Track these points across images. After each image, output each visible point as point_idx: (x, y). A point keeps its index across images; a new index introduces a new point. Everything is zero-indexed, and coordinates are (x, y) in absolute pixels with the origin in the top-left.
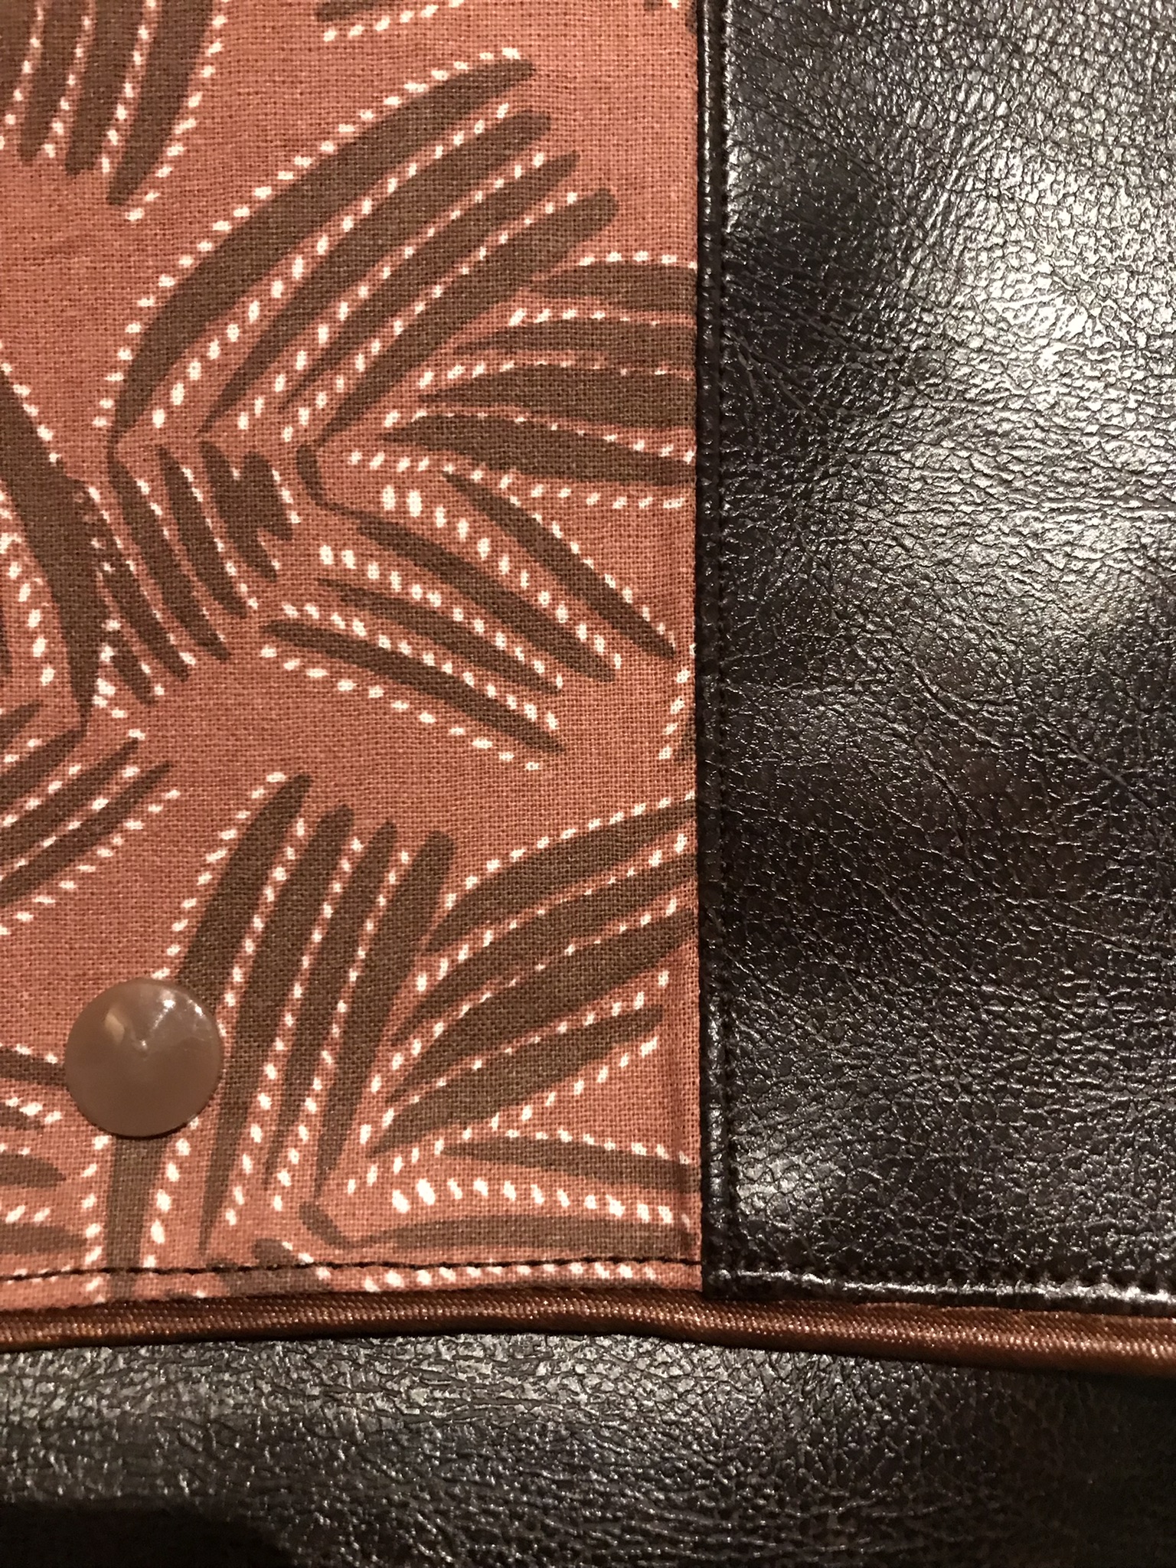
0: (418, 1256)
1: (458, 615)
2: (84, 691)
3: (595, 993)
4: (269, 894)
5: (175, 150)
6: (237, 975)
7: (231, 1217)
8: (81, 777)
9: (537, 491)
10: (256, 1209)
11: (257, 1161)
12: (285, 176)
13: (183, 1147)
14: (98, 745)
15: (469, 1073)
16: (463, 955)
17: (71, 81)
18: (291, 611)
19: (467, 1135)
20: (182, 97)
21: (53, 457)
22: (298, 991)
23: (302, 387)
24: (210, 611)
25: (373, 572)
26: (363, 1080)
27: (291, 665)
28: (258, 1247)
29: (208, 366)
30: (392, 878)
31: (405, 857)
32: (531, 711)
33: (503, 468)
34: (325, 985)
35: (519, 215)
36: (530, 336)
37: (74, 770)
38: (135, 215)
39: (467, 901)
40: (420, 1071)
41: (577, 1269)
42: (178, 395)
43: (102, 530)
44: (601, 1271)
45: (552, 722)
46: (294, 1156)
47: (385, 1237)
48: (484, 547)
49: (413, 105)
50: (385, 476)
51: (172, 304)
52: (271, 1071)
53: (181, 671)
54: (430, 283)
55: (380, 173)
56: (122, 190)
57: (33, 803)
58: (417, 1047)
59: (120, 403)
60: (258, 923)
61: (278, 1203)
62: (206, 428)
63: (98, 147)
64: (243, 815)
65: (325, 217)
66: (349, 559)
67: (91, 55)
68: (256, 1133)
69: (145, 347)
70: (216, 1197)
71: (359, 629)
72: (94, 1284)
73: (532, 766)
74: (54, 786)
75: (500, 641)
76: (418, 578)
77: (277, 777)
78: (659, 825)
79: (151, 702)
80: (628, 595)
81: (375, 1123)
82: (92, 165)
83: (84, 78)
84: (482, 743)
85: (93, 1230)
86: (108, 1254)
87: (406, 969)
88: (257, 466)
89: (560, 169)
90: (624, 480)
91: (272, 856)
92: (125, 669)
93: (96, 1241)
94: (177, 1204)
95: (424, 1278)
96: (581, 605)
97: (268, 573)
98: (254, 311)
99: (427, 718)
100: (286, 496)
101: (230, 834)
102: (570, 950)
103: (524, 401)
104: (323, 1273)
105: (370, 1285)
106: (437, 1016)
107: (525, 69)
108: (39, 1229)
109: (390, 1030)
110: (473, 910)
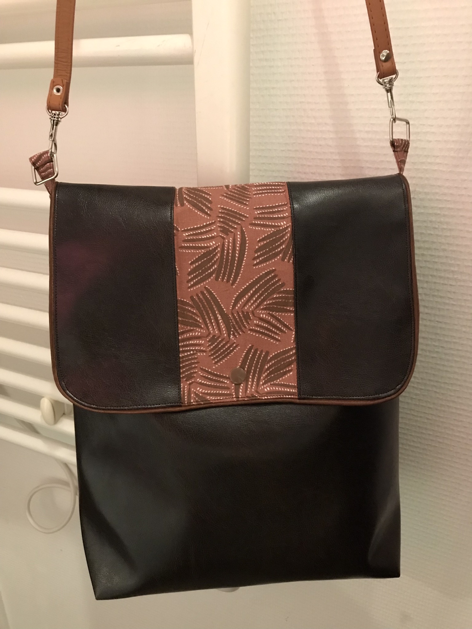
0: (268, 395)
1: (269, 327)
2: (229, 337)
3: (285, 368)
4: (250, 358)
5: (238, 280)
6: (246, 366)
7: (248, 392)
8: (229, 346)
9: (277, 314)
10: (251, 391)
11: (250, 386)
12: (250, 282)
13: (242, 385)
14: (231, 342)
15: (272, 376)
16: (271, 364)
17: (227, 273)
18: (251, 328)
19: (272, 383)
20: (239, 275)
21: (226, 312)
22: (253, 368)
23: (252, 304)
24: (243, 328)
25: (260, 323)
26: (261, 377)
27: (251, 333)
28: (252, 395)
29: (242, 302)
30: (263, 356)
31: (264, 353)
32: (277, 337)
33: (274, 312)
34: (256, 367)
35: (275, 285)
36: (276, 298)
38: (234, 287)
40: (266, 376)
41: (285, 396)
42: (239, 305)
43: (231, 320)
44: (287, 396)
45: (279, 338)
46: (254, 385)
47: (265, 393)
48: (272, 320)
49: (263, 274)
50: (261, 313)
51: (238, 296)
52: (251, 377)
53: (240, 334)
54: (265, 293)
55: (260, 282)
56: (233, 284)
57: (224, 349)
58: (266, 374)
59: (233, 306)
60: (249, 361)
61: (253, 390)
62: (242, 309)
63: (230, 280)
64: (247, 349)
65: (254, 286)
66: (257, 322)
67: (229, 270)
68: (250, 383)
69: (235, 300)
70: (246, 390)
71: (259, 329)
72: (235, 399)
73: (277, 343)
74: (227, 347)
75: (273, 330)
76: (265, 324)
77: (250, 345)
78: (291, 350)
79: (237, 338)
80: (287, 324)
81: (262, 382)
82: (229, 282)
84: (272, 341)
85: (234, 394)
86: (236, 396)
87: (264, 366)
88: (247, 313)
89: (279, 280)
90: (287, 312)
91: (250, 354)
92: (234, 334)
93: (234, 395)
94: (242, 391)
95: (269, 397)
96: (282, 325)
97: (249, 324)
98: (247, 296)
99: (266, 338)
100: (251, 316)
101: (245, 352)
102: (282, 363)
103: (276, 305)
104: (258, 397)
105: (263, 398)
106: (268, 370)
107: (275, 270)
108: (228, 394)
109: (263, 372)
110: (272, 359)
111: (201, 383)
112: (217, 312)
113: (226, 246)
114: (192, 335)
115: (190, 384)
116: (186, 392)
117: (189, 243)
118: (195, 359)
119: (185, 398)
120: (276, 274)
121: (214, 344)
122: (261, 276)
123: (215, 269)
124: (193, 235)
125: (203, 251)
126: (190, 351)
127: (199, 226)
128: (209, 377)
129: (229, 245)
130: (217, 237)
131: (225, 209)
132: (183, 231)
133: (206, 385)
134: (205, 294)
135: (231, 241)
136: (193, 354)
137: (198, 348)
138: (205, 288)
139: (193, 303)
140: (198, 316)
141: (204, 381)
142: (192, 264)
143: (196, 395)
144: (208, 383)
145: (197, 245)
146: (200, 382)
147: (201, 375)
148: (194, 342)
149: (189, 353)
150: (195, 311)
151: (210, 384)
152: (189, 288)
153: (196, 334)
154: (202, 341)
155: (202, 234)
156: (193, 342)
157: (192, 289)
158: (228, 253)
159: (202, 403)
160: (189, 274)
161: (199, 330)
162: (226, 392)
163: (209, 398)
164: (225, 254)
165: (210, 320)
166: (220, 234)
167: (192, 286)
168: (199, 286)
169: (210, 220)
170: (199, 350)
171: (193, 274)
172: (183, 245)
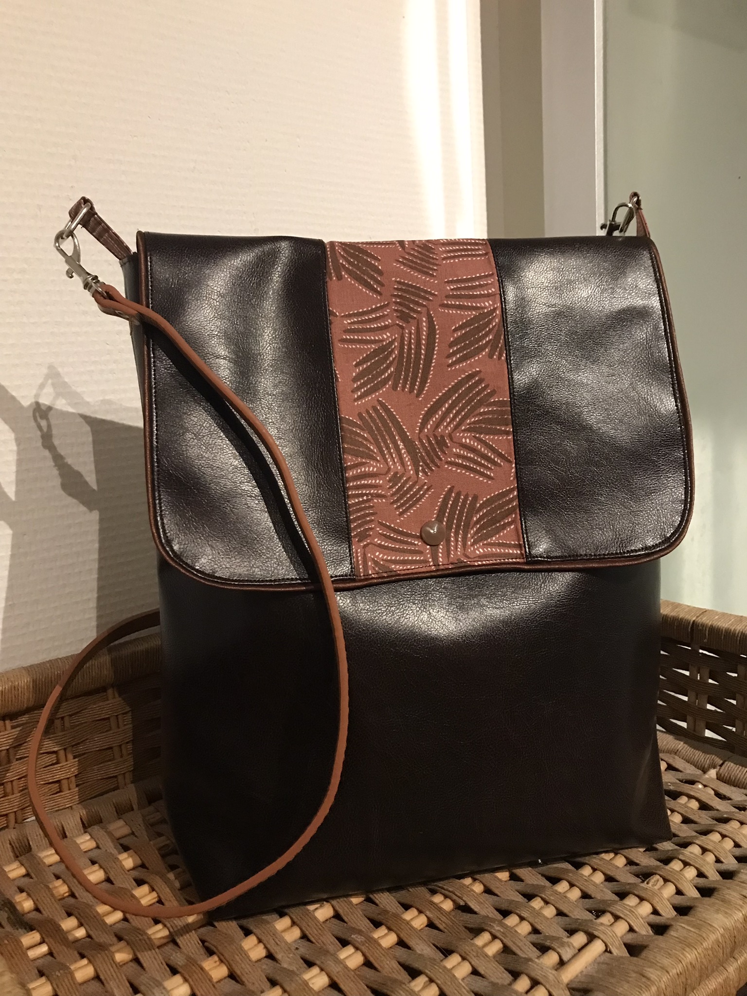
0: (482, 560)
1: (476, 458)
2: (417, 474)
3: (503, 519)
4: (449, 506)
5: (426, 389)
6: (445, 519)
7: (452, 556)
8: (419, 488)
9: (487, 437)
10: (455, 554)
11: (454, 548)
12: (444, 391)
13: (441, 547)
14: (420, 483)
15: (484, 533)
16: (481, 514)
17: (409, 379)
18: (449, 460)
19: (485, 542)
20: (427, 380)
21: (410, 437)
22: (455, 521)
23: (449, 424)
24: (436, 460)
25: (462, 452)
26: (467, 535)
27: (450, 468)
28: (457, 560)
29: (433, 421)
30: (468, 502)
31: (470, 498)
32: (489, 473)
33: (482, 434)
34: (459, 520)
35: (481, 394)
36: (484, 413)
37: (417, 487)
38: (420, 399)
39: (481, 505)
40: (476, 533)
41: (506, 560)
42: (429, 427)
43: (418, 449)
44: (510, 560)
45: (492, 475)
46: (459, 547)
47: (477, 557)
48: (479, 447)
49: (463, 379)
50: (463, 437)
51: (427, 412)
52: (453, 534)
53: (432, 470)
54: (467, 406)
55: (458, 390)
56: (418, 396)
57: (412, 493)
58: (475, 529)
59: (420, 428)
60: (448, 511)
62: (434, 431)
63: (414, 389)
64: (444, 493)
65: (450, 397)
66: (458, 450)
67: (412, 375)
68: (452, 544)
69: (423, 419)
70: (449, 554)
71: (460, 461)
72: (433, 567)
73: (489, 482)
74: (415, 490)
75: (483, 462)
76: (469, 453)
77: (449, 486)
78: (511, 491)
79: (428, 476)
80: (503, 453)
81: (471, 541)
82: (413, 392)
83: (411, 378)
84: (481, 479)
85: (430, 560)
86: (434, 563)
87: (472, 517)
88: (442, 437)
89: (486, 387)
90: (501, 434)
91: (449, 500)
92: (423, 471)
94: (442, 555)
95: (484, 562)
96: (496, 455)
97: (445, 453)
98: (440, 413)
99: (472, 475)
100: (447, 441)
101: (442, 496)
102: (498, 512)
103: (484, 423)
104: (468, 563)
105: (476, 564)
106: (478, 524)
107: (480, 371)
108: (423, 560)
109: (471, 527)
110: (482, 507)
111: (380, 546)
112: (397, 438)
113: (406, 338)
114: (365, 471)
115: (365, 546)
116: (360, 558)
117: (354, 334)
118: (370, 507)
119: (360, 569)
120: (482, 377)
121: (397, 485)
122: (460, 382)
123: (392, 372)
124: (358, 322)
125: (373, 346)
126: (362, 495)
127: (365, 310)
128: (392, 535)
129: (410, 338)
130: (392, 326)
131: (403, 284)
132: (342, 316)
133: (387, 548)
134: (379, 410)
135: (413, 331)
136: (368, 501)
137: (375, 490)
138: (378, 401)
139: (363, 424)
140: (371, 443)
141: (385, 543)
142: (357, 365)
143: (374, 564)
144: (390, 545)
145: (364, 338)
146: (379, 544)
147: (379, 533)
148: (368, 482)
149: (361, 499)
150: (365, 435)
151: (393, 546)
152: (356, 400)
153: (371, 470)
154: (380, 481)
155: (370, 321)
156: (366, 482)
157: (360, 403)
158: (410, 349)
159: (385, 575)
160: (355, 380)
161: (375, 464)
162: (418, 559)
163: (395, 567)
164: (405, 350)
165: (388, 448)
166: (397, 322)
167: (359, 398)
168: (370, 398)
169: (380, 301)
170: (375, 494)
171: (359, 380)
172: (344, 337)
